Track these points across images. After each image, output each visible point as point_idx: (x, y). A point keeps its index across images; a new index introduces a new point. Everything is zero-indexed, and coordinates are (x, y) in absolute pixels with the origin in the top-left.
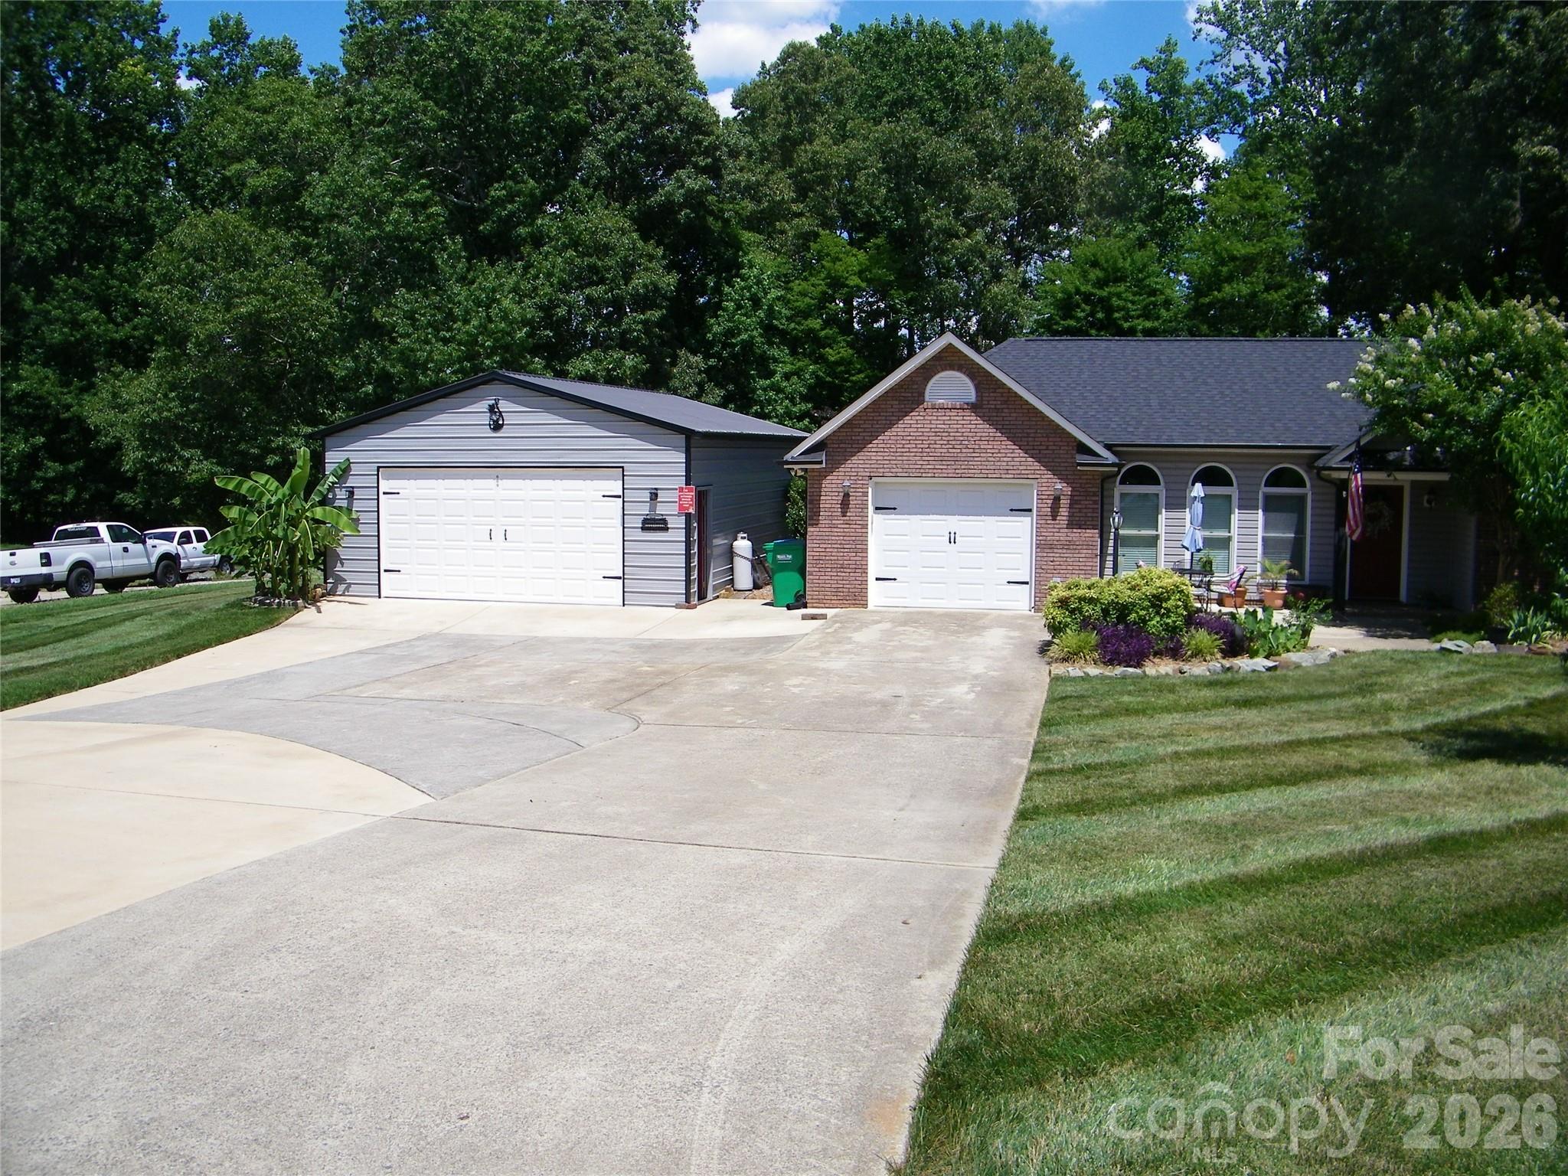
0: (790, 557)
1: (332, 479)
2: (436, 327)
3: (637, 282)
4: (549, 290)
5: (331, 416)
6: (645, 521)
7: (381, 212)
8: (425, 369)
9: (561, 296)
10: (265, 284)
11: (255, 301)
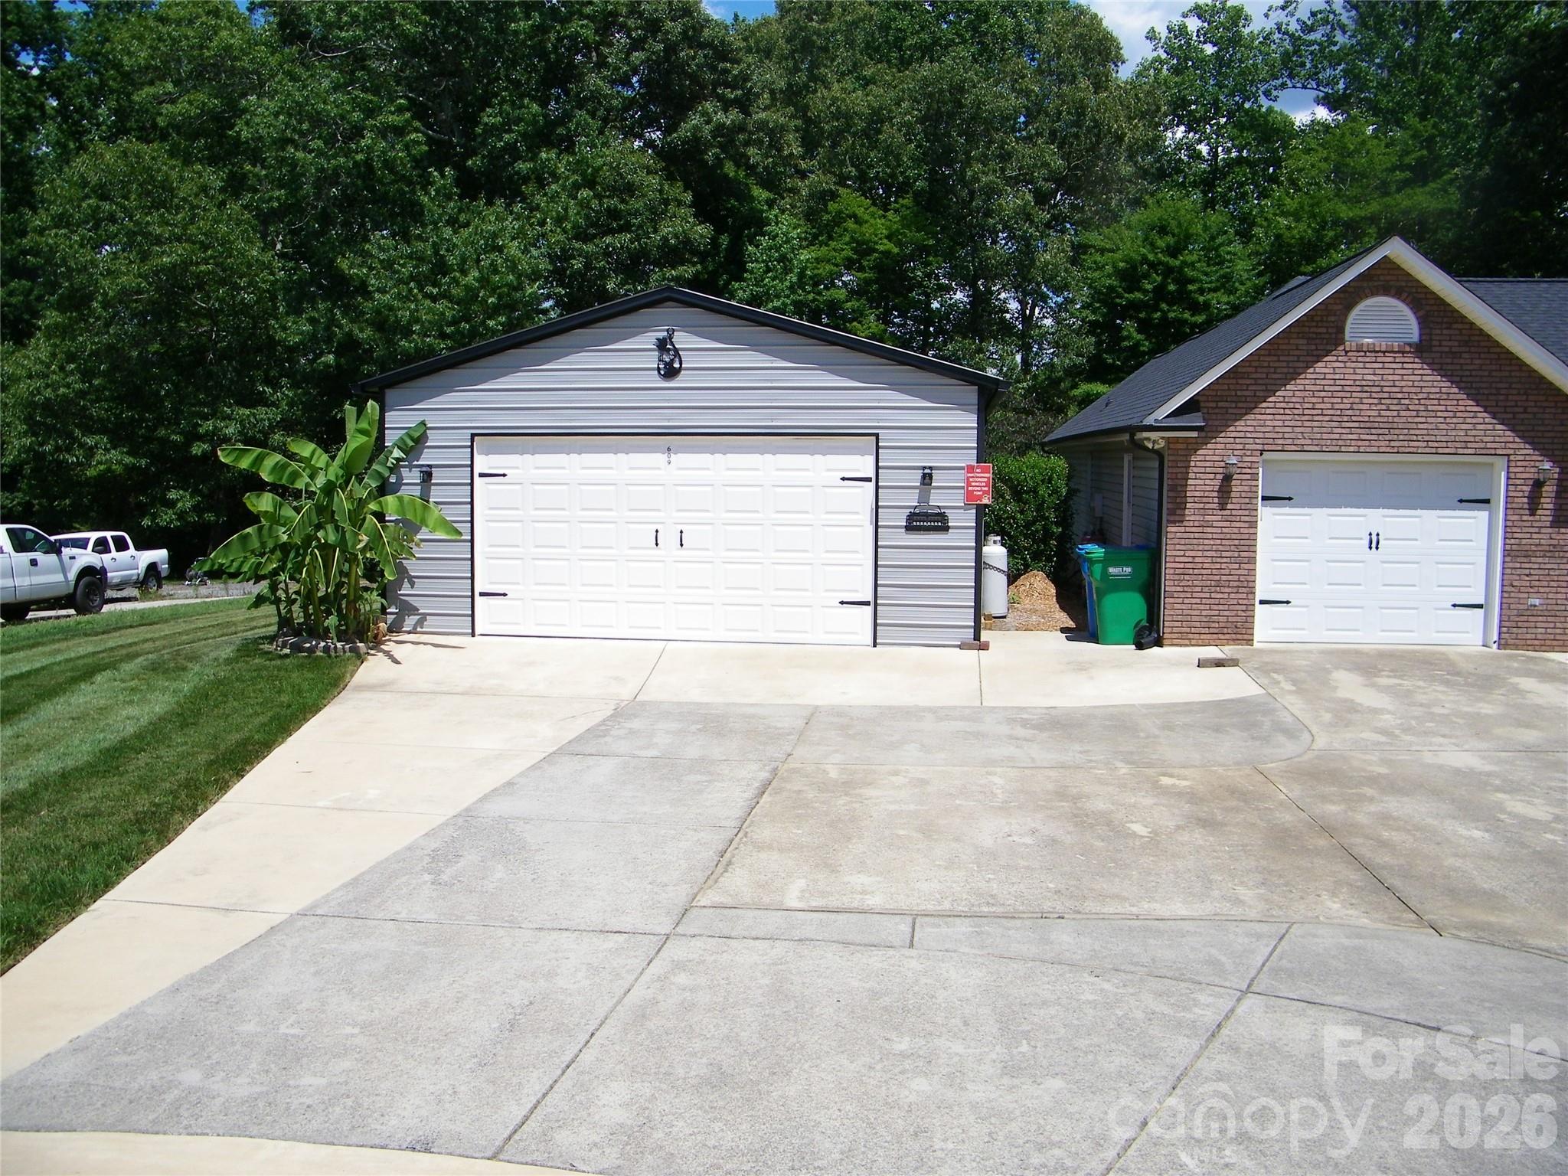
0: (1128, 570)
1: (397, 453)
2: (421, 281)
3: (666, 229)
4: (562, 237)
5: (272, 395)
6: (911, 517)
7: (348, 139)
8: (407, 333)
9: (577, 246)
10: (192, 230)
11: (181, 250)
